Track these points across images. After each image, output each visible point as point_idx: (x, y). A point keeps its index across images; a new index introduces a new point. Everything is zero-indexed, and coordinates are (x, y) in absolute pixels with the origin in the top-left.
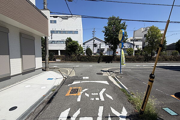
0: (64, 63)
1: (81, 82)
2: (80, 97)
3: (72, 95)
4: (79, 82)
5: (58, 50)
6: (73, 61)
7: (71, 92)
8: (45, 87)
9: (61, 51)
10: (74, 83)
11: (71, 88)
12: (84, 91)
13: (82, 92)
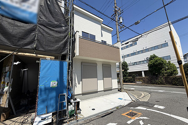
0: (145, 85)
1: (147, 109)
2: (132, 121)
3: (127, 116)
4: (145, 109)
5: (141, 71)
6: (159, 84)
7: (128, 114)
8: (114, 104)
9: (145, 71)
10: (139, 108)
11: (131, 111)
12: (141, 118)
13: (138, 118)
